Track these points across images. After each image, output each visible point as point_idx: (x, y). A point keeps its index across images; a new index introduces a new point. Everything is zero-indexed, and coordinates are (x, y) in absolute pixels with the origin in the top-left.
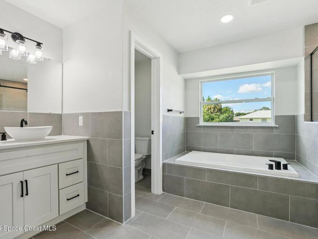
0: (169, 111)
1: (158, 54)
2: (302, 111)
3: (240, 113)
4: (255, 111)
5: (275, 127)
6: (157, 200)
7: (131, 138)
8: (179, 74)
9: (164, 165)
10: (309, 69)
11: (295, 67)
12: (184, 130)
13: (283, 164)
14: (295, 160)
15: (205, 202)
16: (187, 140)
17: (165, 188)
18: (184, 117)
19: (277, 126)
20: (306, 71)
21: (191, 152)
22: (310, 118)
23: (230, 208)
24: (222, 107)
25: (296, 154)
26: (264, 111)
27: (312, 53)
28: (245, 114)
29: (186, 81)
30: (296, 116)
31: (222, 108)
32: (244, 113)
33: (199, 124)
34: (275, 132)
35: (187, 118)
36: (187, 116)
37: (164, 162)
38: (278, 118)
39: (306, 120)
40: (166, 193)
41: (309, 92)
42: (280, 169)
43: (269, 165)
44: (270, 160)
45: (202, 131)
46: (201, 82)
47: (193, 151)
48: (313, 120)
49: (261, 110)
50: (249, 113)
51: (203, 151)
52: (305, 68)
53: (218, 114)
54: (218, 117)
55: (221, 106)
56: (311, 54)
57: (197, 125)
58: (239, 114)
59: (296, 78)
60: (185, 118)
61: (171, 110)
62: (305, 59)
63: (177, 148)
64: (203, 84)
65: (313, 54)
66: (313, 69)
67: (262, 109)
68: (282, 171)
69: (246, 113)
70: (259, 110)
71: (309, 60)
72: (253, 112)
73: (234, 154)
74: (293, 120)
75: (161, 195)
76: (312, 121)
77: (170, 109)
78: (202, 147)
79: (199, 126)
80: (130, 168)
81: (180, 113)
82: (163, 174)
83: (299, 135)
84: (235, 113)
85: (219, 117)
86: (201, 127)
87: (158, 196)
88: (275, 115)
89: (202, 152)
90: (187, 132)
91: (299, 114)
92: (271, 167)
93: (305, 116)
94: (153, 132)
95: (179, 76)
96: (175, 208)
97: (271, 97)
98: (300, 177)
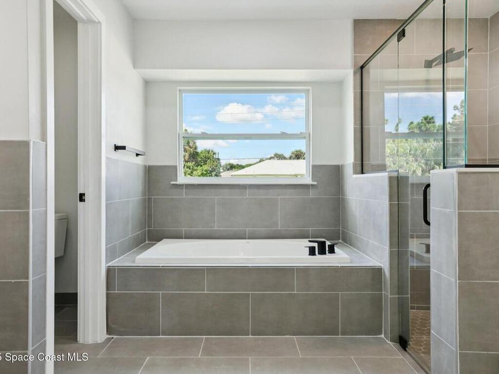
0: (117, 148)
1: (98, 14)
2: (349, 158)
3: (233, 165)
4: (260, 161)
5: (312, 185)
6: (98, 355)
7: (46, 207)
8: (134, 68)
9: (110, 271)
10: (359, 91)
11: (340, 84)
12: (144, 194)
13: (329, 245)
14: (341, 241)
15: (204, 337)
16: (150, 216)
17: (113, 326)
18: (143, 164)
19: (315, 183)
20: (355, 93)
21: (160, 243)
22: (359, 168)
23: (251, 336)
24: (199, 150)
25: (342, 230)
26: (276, 162)
27: (362, 65)
28: (242, 167)
29: (147, 83)
30: (341, 166)
31: (197, 153)
32: (240, 164)
33: (177, 181)
34: (312, 194)
35: (149, 166)
36: (151, 164)
37: (109, 264)
38: (316, 170)
39: (355, 172)
40: (115, 337)
41: (359, 127)
42: (325, 254)
43: (310, 247)
44: (310, 241)
45: (184, 194)
46: (180, 90)
47: (164, 240)
48: (364, 171)
49: (270, 158)
50: (250, 165)
51: (186, 238)
52: (355, 88)
53: (190, 164)
54: (189, 171)
55: (196, 148)
56: (362, 67)
57: (172, 183)
58: (232, 167)
59: (341, 103)
60: (145, 166)
61: (123, 148)
62: (355, 73)
63: (131, 234)
64: (183, 94)
65: (364, 67)
66: (363, 91)
67: (273, 158)
68: (328, 256)
69: (243, 164)
70: (267, 159)
71: (359, 75)
72: (258, 163)
73: (246, 239)
74: (337, 172)
75: (103, 343)
76: (362, 173)
77: (119, 144)
78: (184, 230)
79: (176, 184)
80: (45, 280)
81: (137, 155)
82: (107, 294)
83: (345, 197)
84: (222, 165)
85: (192, 172)
86: (180, 186)
87: (96, 347)
88: (311, 164)
89: (184, 240)
90: (149, 199)
91: (345, 163)
92: (312, 251)
93: (355, 165)
94: (82, 198)
95: (134, 70)
96: (146, 358)
97: (305, 131)
98: (351, 262)
